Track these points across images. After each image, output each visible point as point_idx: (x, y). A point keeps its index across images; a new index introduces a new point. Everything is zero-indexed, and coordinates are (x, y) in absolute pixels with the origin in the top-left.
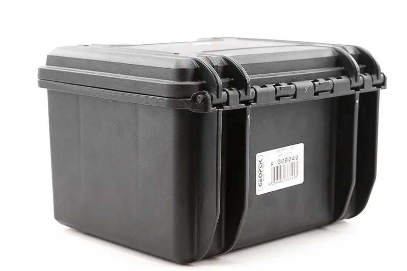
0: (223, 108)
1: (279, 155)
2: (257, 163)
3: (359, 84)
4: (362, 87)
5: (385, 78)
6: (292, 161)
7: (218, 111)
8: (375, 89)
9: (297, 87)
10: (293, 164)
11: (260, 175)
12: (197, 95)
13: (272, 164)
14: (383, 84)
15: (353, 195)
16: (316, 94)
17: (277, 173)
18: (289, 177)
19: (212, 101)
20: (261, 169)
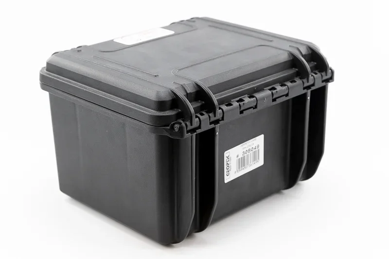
0: (196, 132)
1: (243, 149)
2: (225, 159)
3: (311, 82)
4: (313, 85)
5: (332, 72)
6: (254, 150)
7: (192, 136)
8: (324, 84)
9: (258, 99)
10: (255, 152)
11: (228, 168)
12: (174, 124)
13: (238, 156)
14: (331, 79)
15: (304, 169)
16: (274, 100)
17: (242, 162)
18: (252, 163)
19: (187, 128)
20: (229, 163)
